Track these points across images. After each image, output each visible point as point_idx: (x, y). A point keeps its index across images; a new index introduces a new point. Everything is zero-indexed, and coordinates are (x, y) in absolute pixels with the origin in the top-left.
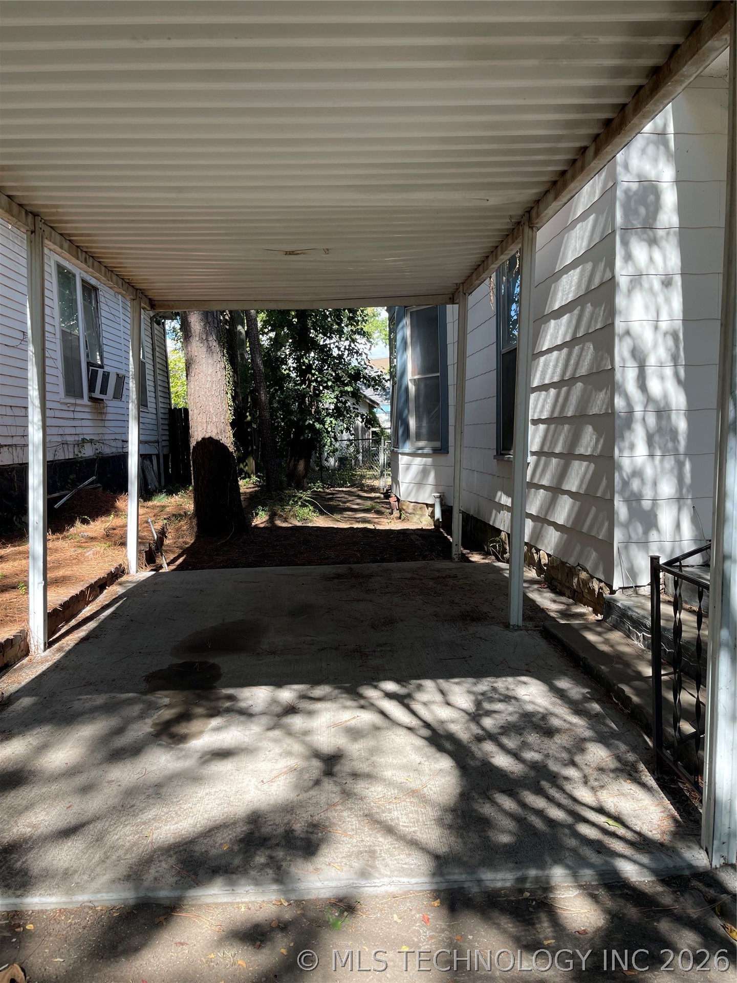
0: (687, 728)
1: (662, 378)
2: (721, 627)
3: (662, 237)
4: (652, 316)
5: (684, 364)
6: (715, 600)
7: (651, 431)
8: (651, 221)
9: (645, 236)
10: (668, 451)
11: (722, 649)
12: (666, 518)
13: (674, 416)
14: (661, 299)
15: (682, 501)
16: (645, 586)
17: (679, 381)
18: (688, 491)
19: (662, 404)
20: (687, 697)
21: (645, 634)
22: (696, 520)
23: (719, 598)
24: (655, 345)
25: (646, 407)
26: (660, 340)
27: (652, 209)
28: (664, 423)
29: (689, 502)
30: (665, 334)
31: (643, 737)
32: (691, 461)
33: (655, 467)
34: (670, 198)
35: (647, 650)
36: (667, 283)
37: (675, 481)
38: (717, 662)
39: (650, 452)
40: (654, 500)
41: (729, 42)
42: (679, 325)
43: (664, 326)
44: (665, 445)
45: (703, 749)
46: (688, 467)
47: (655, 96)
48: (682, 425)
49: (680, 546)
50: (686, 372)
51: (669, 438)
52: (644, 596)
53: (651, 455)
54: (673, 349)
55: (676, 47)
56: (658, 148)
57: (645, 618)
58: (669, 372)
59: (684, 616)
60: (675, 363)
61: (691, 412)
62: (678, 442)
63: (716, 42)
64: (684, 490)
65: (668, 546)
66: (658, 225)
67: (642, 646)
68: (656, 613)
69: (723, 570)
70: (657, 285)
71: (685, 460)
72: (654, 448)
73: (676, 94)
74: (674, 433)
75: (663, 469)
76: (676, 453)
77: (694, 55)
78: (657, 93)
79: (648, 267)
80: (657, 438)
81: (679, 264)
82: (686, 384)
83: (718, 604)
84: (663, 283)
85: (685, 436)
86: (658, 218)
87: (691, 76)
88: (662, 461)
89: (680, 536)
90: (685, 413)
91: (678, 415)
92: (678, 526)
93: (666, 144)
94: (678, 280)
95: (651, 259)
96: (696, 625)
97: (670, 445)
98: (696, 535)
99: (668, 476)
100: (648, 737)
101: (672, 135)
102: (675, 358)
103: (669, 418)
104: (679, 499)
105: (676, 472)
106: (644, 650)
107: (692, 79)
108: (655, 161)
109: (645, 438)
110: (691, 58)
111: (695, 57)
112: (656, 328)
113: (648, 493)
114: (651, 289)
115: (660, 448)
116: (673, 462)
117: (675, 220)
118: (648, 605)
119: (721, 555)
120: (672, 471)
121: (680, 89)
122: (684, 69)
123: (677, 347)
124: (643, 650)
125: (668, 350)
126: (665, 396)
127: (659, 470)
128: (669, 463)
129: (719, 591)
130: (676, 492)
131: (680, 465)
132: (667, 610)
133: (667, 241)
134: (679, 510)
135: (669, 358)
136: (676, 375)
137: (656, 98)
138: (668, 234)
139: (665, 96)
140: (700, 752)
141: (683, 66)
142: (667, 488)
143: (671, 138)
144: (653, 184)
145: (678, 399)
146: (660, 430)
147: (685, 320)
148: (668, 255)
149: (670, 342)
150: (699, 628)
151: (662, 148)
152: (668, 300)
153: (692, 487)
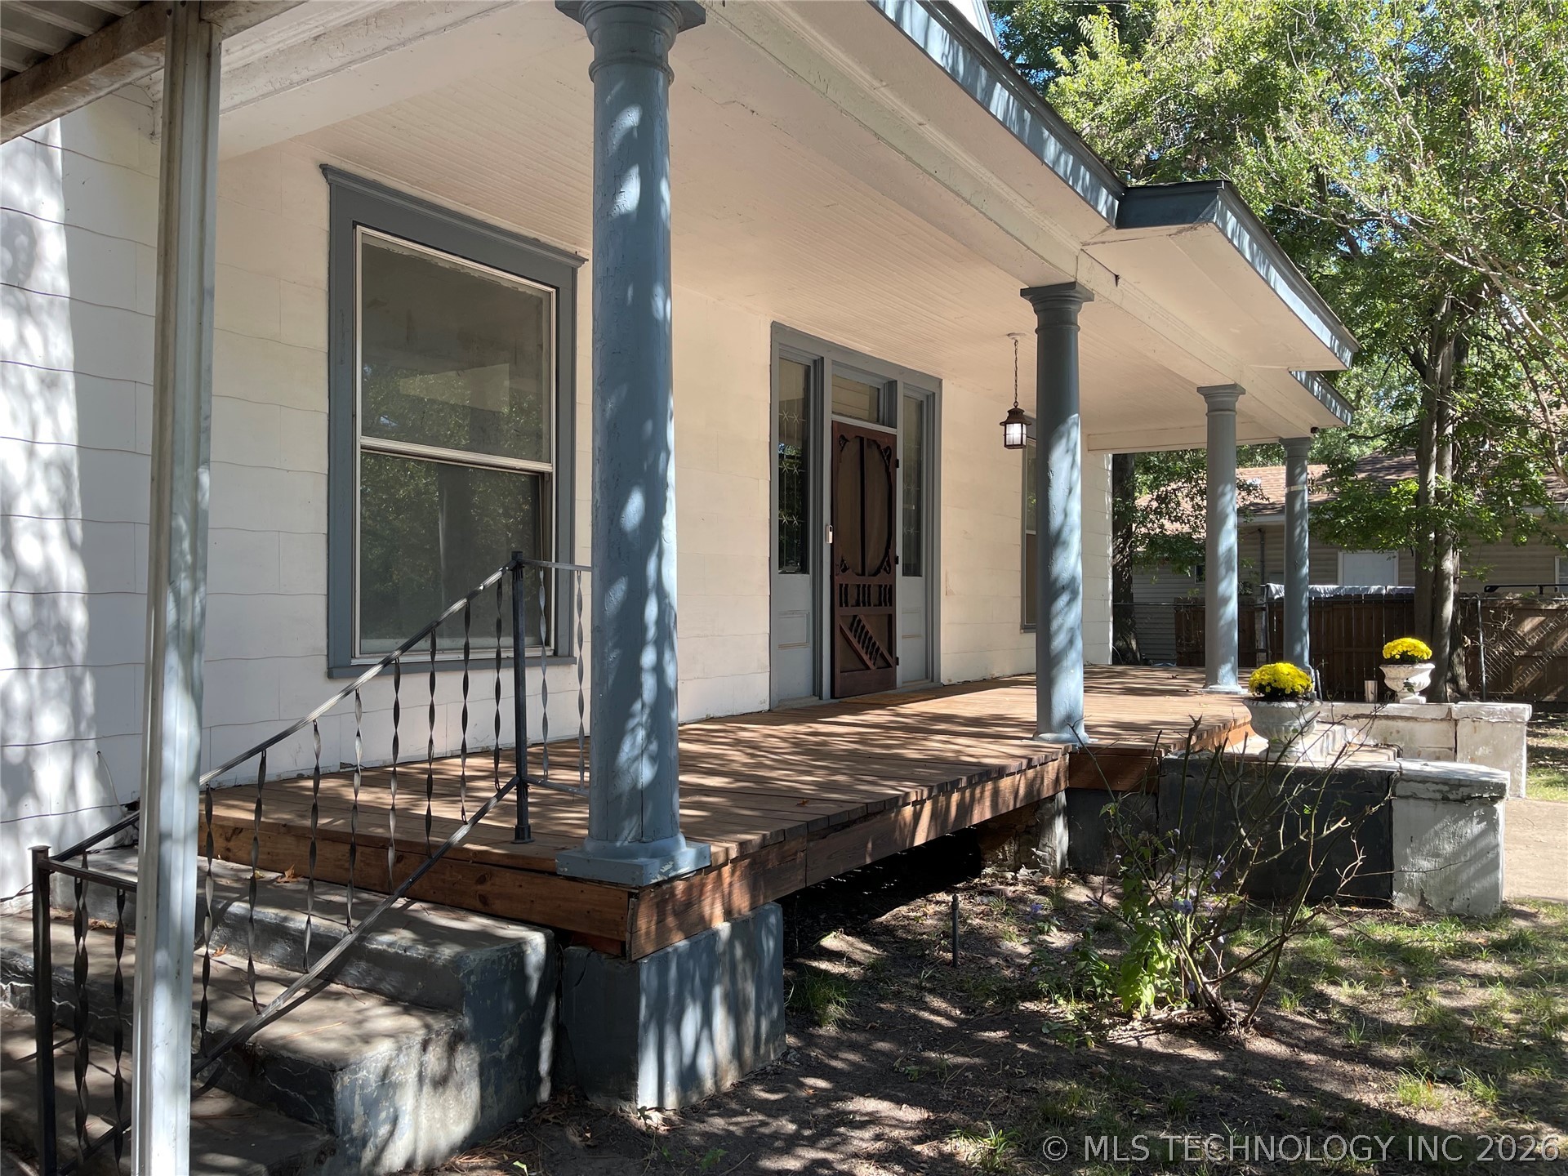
0: (98, 1127)
1: (43, 538)
2: (156, 948)
3: (41, 307)
4: (23, 431)
5: (80, 517)
6: (145, 907)
7: (23, 627)
8: (21, 276)
9: (12, 299)
10: (55, 661)
11: (157, 983)
12: (50, 775)
13: (63, 602)
14: (39, 406)
15: (78, 744)
16: (12, 898)
17: (72, 545)
18: (89, 727)
19: (43, 582)
20: (98, 1076)
21: (14, 983)
22: (102, 774)
23: (152, 902)
24: (30, 482)
25: (12, 585)
26: (39, 475)
27: (23, 257)
28: (45, 612)
29: (91, 744)
30: (47, 465)
31: (19, 1167)
32: (95, 676)
33: (30, 688)
34: (54, 247)
35: (20, 1011)
36: (50, 382)
37: (67, 710)
38: (150, 1005)
39: (19, 662)
40: (30, 746)
41: (163, 64)
42: (71, 453)
43: (45, 452)
44: (48, 651)
45: (128, 1153)
46: (88, 687)
47: (38, 97)
48: (78, 617)
49: (76, 820)
50: (84, 529)
51: (55, 639)
52: (11, 915)
53: (23, 669)
54: (63, 492)
55: (77, 39)
56: (34, 162)
57: (15, 954)
58: (54, 528)
59: (91, 939)
60: (65, 514)
61: (94, 596)
62: (72, 645)
63: (144, 57)
64: (83, 726)
65: (54, 822)
66: (32, 285)
67: (11, 1007)
68: (42, 945)
69: (159, 856)
70: (32, 385)
71: (84, 674)
72: (28, 655)
73: (75, 106)
74: (63, 631)
75: (44, 692)
76: (69, 665)
77: (108, 62)
78: (43, 94)
79: (15, 351)
80: (33, 638)
81: (70, 354)
82: (86, 551)
83: (152, 913)
84: (42, 381)
85: (84, 635)
86: (33, 275)
87: (100, 89)
88: (42, 678)
89: (76, 803)
90: (83, 598)
91: (70, 601)
92: (72, 787)
93: (48, 161)
94: (69, 380)
95: (22, 339)
96: (113, 950)
97: (57, 650)
98: (104, 800)
99: (54, 703)
100: (28, 1164)
101: (59, 151)
102: (65, 507)
103: (55, 604)
104: (73, 742)
105: (67, 695)
106: (15, 1013)
107: (102, 93)
108: (29, 183)
109: (12, 640)
110: (103, 64)
111: (109, 65)
112: (31, 454)
113: (18, 734)
114: (22, 389)
115: (39, 655)
116: (62, 679)
117: (63, 284)
118: (27, 931)
119: (156, 834)
120: (60, 694)
121: (81, 101)
122: (90, 76)
123: (68, 488)
124: (12, 1014)
125: (52, 491)
126: (49, 567)
127: (37, 693)
128: (57, 680)
129: (153, 891)
130: (69, 729)
131: (76, 684)
132: (62, 934)
133: (50, 315)
134: (75, 758)
135: (55, 506)
136: (67, 534)
137: (41, 100)
138: (51, 303)
139: (55, 103)
140: (122, 1160)
141: (90, 72)
142: (52, 724)
143: (58, 155)
144: (24, 219)
145: (71, 574)
146: (38, 625)
147: (80, 447)
148: (52, 338)
149: (56, 479)
150: (119, 954)
151: (41, 164)
152: (51, 411)
153: (95, 720)
